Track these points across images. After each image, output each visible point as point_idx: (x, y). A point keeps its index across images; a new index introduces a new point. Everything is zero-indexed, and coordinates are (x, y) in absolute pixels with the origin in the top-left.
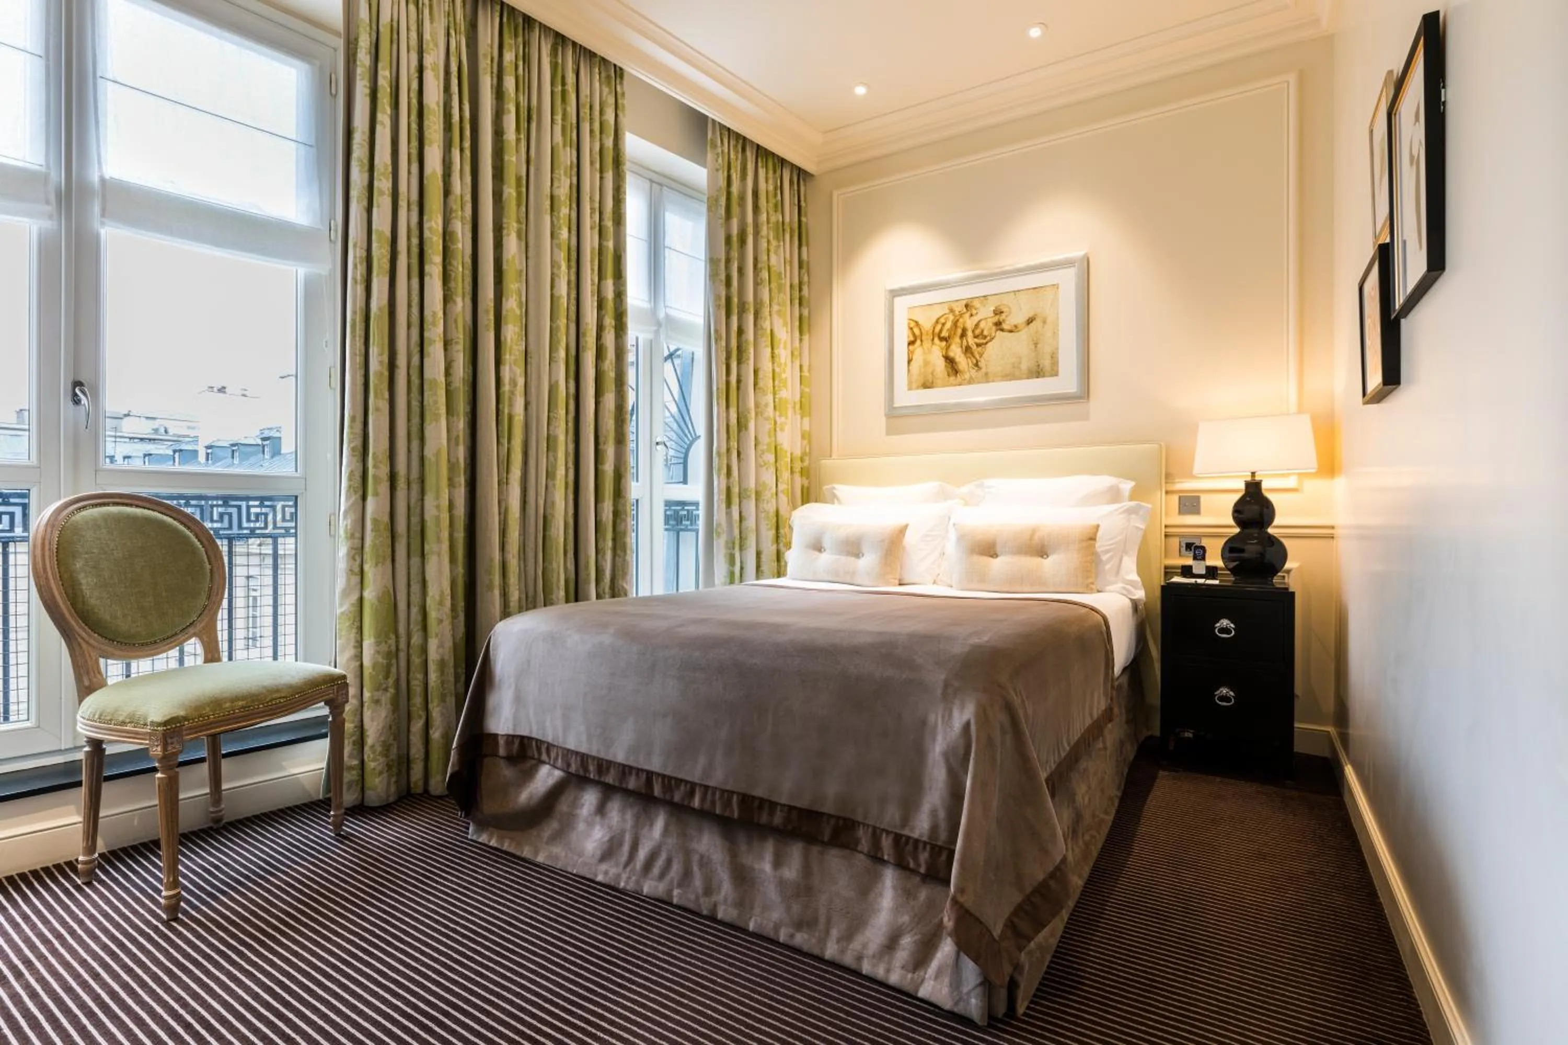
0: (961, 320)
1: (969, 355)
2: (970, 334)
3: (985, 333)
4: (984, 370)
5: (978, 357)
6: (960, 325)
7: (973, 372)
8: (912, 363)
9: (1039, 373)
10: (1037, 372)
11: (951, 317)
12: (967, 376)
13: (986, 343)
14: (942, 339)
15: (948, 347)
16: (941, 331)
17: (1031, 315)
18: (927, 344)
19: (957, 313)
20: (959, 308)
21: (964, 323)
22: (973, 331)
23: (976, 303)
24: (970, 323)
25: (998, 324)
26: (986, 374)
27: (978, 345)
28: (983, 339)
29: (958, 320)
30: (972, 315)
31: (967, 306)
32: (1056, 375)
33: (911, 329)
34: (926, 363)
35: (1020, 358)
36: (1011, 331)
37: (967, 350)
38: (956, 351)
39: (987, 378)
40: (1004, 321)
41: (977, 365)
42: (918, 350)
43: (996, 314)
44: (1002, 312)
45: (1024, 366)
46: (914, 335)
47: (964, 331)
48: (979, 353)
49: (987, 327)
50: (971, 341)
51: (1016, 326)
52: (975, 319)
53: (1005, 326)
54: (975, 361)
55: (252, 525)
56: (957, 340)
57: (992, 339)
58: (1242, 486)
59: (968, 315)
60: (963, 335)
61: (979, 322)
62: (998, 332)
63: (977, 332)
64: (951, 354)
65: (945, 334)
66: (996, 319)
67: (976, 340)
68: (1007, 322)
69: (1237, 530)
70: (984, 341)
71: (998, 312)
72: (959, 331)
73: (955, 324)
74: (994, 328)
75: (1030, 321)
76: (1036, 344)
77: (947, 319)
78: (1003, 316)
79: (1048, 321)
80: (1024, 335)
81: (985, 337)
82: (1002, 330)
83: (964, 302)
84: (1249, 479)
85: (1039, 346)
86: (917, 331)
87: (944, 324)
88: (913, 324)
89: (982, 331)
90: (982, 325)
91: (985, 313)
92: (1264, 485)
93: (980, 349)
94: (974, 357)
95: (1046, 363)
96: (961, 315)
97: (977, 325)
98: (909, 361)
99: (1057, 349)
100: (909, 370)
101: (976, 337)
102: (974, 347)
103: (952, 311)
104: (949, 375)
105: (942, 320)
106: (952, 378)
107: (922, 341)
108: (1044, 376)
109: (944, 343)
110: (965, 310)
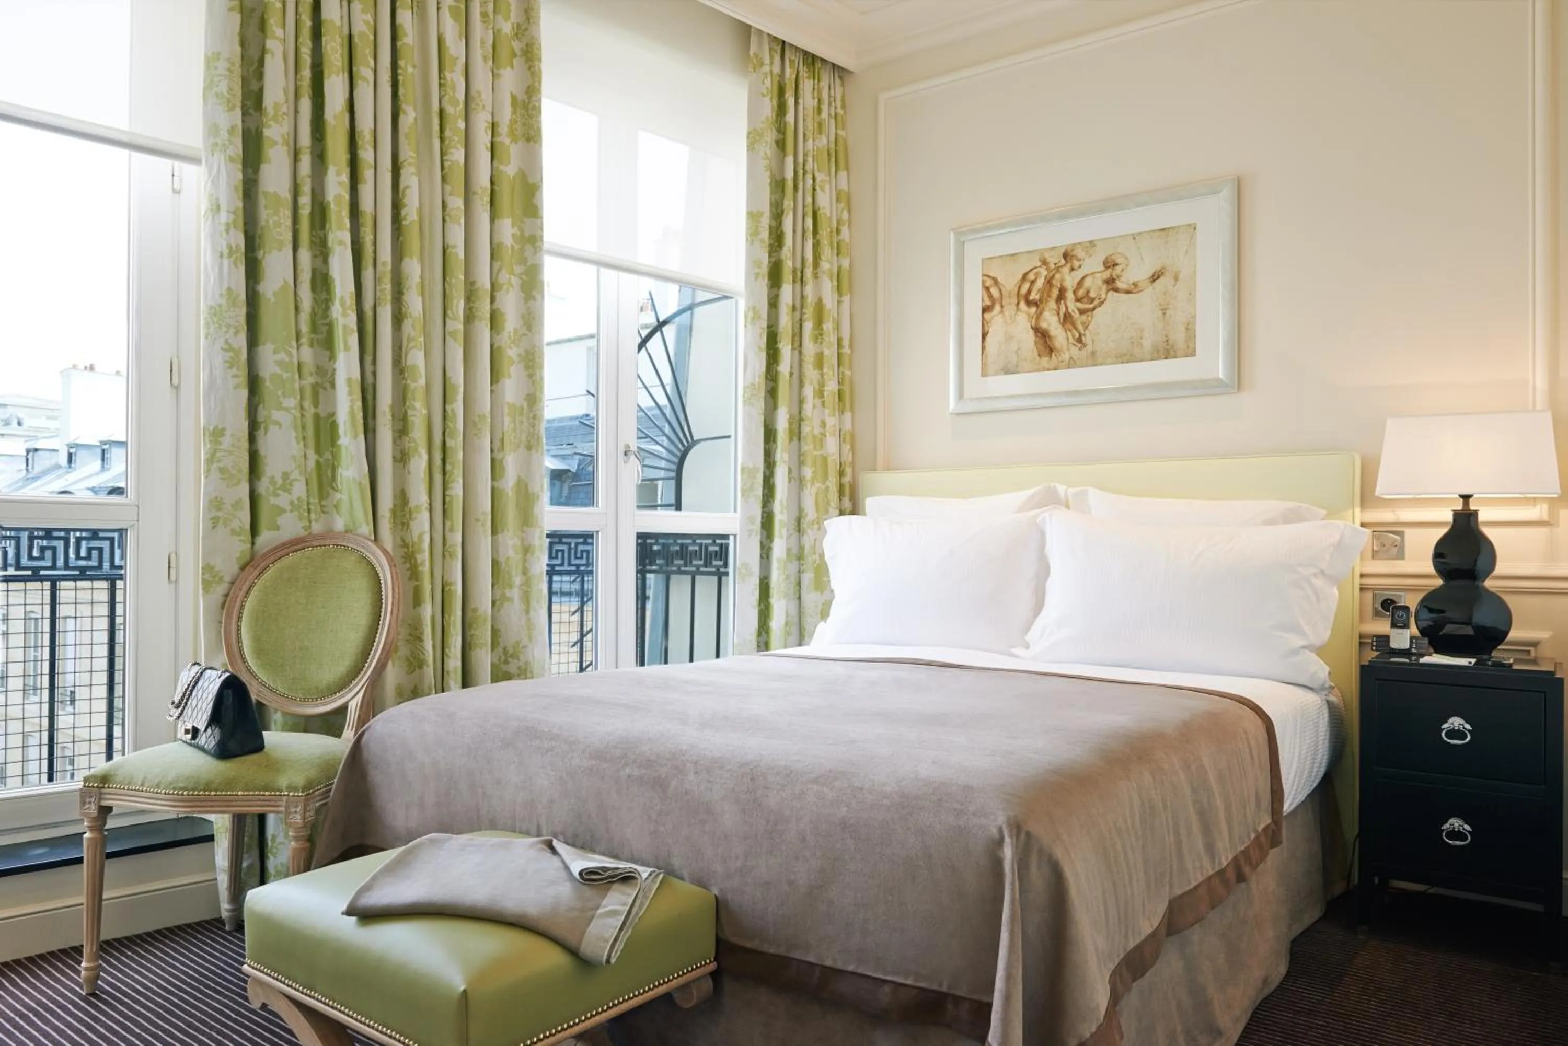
0: (1058, 276)
1: (1069, 326)
2: (1070, 295)
3: (1092, 294)
4: (1089, 348)
5: (1081, 328)
6: (1057, 283)
7: (1075, 351)
8: (988, 338)
9: (1167, 351)
10: (1166, 351)
11: (1044, 272)
12: (1066, 356)
13: (1094, 309)
14: (1029, 303)
15: (1039, 315)
16: (1029, 292)
17: (1158, 267)
18: (1010, 310)
19: (1052, 266)
20: (1054, 259)
21: (1062, 280)
22: (1075, 292)
23: (1079, 253)
24: (1070, 281)
25: (1110, 283)
26: (1093, 353)
27: (1082, 312)
28: (1088, 303)
29: (1053, 277)
30: (1072, 269)
31: (1065, 256)
32: (1193, 354)
33: (987, 289)
34: (1009, 338)
35: (1142, 330)
36: (1128, 292)
37: (1067, 319)
38: (1051, 321)
39: (1094, 360)
40: (1118, 276)
41: (1079, 340)
42: (997, 320)
43: (1107, 268)
44: (1115, 265)
45: (1147, 343)
46: (990, 296)
47: (1062, 292)
48: (1083, 323)
49: (1095, 285)
50: (1072, 306)
51: (1135, 285)
52: (1078, 275)
53: (1120, 285)
54: (1077, 335)
55: (82, 563)
56: (1052, 304)
57: (1102, 303)
58: (1449, 517)
59: (1066, 270)
60: (1061, 297)
61: (1083, 278)
62: (1111, 293)
63: (1081, 293)
64: (1044, 325)
65: (1034, 296)
66: (1106, 275)
67: (1079, 305)
68: (1122, 279)
69: (1439, 582)
70: (1091, 306)
71: (1110, 264)
72: (1055, 292)
73: (1049, 282)
74: (1105, 287)
75: (1155, 278)
76: (1164, 311)
77: (1037, 275)
78: (1118, 269)
79: (1181, 276)
80: (1148, 296)
81: (1092, 300)
82: (1116, 290)
83: (1063, 251)
84: (1459, 507)
85: (1168, 312)
86: (994, 292)
87: (1033, 282)
88: (989, 282)
89: (1088, 292)
90: (1088, 283)
91: (1092, 265)
92: (1482, 517)
93: (1084, 317)
94: (1076, 329)
95: (1179, 337)
96: (1058, 269)
97: (1080, 284)
98: (984, 336)
99: (1194, 317)
100: (983, 348)
101: (1078, 300)
102: (1076, 315)
103: (1044, 263)
104: (1039, 355)
105: (1031, 276)
106: (1045, 360)
107: (1002, 307)
108: (1175, 357)
109: (1033, 310)
110: (1063, 262)
